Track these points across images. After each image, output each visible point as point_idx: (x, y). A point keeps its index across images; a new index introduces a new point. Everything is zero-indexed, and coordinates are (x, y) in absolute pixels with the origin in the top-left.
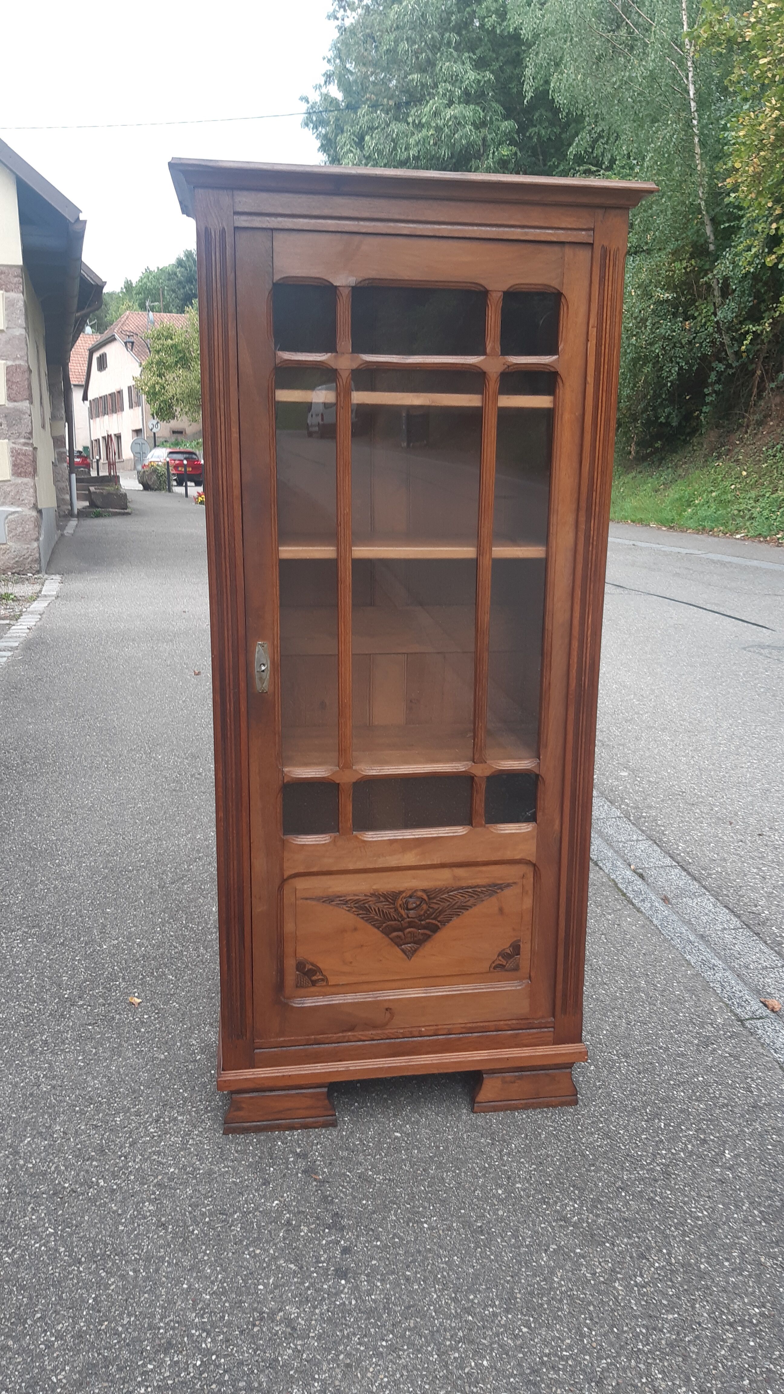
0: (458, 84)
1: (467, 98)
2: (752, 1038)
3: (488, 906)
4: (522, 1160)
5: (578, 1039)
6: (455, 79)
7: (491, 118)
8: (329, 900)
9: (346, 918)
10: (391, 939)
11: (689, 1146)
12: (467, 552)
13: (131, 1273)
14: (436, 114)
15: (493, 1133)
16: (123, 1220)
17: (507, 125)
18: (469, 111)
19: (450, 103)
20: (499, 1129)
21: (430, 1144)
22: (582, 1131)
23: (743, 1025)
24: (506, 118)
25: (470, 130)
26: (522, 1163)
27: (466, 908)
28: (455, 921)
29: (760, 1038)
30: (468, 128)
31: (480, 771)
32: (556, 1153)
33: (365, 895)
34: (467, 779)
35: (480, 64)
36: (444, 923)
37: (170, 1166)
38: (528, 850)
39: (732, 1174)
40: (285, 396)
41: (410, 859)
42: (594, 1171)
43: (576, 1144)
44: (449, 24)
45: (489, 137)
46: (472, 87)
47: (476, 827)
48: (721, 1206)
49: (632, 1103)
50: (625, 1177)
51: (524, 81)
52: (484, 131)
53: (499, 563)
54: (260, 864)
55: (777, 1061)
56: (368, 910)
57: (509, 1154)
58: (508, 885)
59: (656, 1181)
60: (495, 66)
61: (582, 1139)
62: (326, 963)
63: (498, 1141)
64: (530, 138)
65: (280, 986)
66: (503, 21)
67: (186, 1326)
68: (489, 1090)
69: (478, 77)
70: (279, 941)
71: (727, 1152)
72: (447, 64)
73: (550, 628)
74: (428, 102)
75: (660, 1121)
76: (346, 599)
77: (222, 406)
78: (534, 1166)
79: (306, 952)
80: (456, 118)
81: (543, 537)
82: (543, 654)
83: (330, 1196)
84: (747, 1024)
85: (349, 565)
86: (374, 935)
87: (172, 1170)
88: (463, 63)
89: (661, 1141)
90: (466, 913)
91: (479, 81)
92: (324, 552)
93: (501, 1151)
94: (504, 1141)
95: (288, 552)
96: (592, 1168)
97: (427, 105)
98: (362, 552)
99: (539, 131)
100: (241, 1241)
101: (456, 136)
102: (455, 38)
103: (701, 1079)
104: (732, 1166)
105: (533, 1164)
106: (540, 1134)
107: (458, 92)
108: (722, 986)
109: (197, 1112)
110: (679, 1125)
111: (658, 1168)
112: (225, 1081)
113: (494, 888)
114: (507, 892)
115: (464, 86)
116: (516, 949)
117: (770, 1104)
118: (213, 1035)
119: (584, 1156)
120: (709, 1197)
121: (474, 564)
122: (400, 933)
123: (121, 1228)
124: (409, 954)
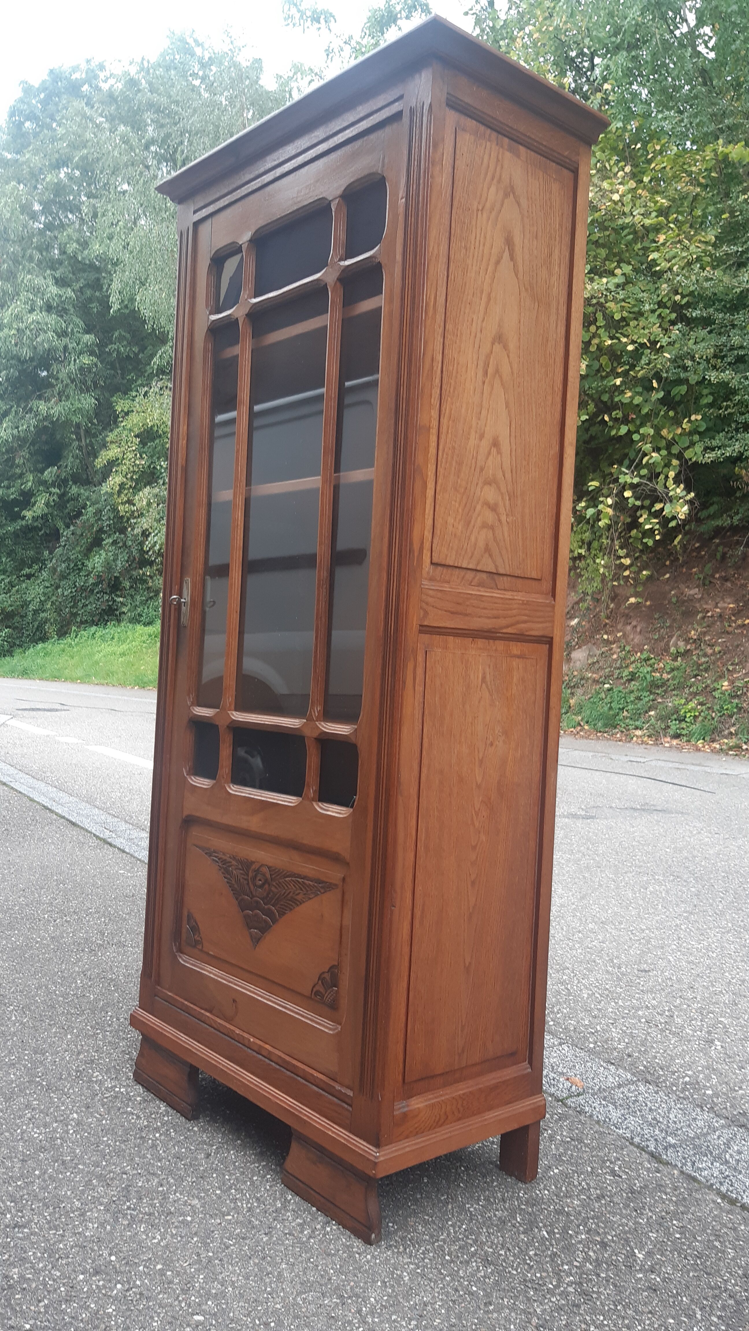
0: (39, 295)
1: (49, 308)
2: (582, 1118)
4: (394, 1317)
6: (37, 291)
7: (72, 330)
11: (591, 1254)
14: (18, 318)
15: (337, 1288)
17: (89, 338)
18: (52, 319)
19: (32, 311)
20: (343, 1281)
21: (255, 1324)
22: (452, 1261)
23: (565, 1105)
24: (87, 332)
25: (53, 337)
26: (395, 1321)
30: (50, 334)
32: (434, 1297)
35: (61, 282)
39: (659, 1276)
42: (494, 1311)
43: (453, 1280)
44: (32, 244)
45: (70, 346)
46: (54, 299)
47: (308, 800)
48: (671, 1321)
50: (538, 1310)
51: (110, 294)
52: (66, 340)
55: (624, 1138)
57: (372, 1313)
59: (578, 1306)
60: (77, 286)
61: (458, 1272)
63: (350, 1297)
64: (110, 354)
66: (84, 249)
69: (60, 292)
71: (636, 1251)
72: (30, 276)
74: (9, 307)
75: (540, 1230)
78: (414, 1323)
80: (38, 323)
84: (569, 1102)
88: (45, 278)
89: (555, 1254)
91: (60, 296)
93: (359, 1311)
94: (357, 1296)
96: (491, 1308)
97: (8, 309)
99: (119, 348)
101: (38, 340)
102: (37, 256)
103: (556, 1171)
104: (652, 1266)
105: (410, 1319)
106: (401, 1277)
107: (39, 303)
110: (565, 1230)
111: (571, 1289)
115: (46, 297)
117: (646, 1186)
119: (471, 1294)
120: (650, 1312)
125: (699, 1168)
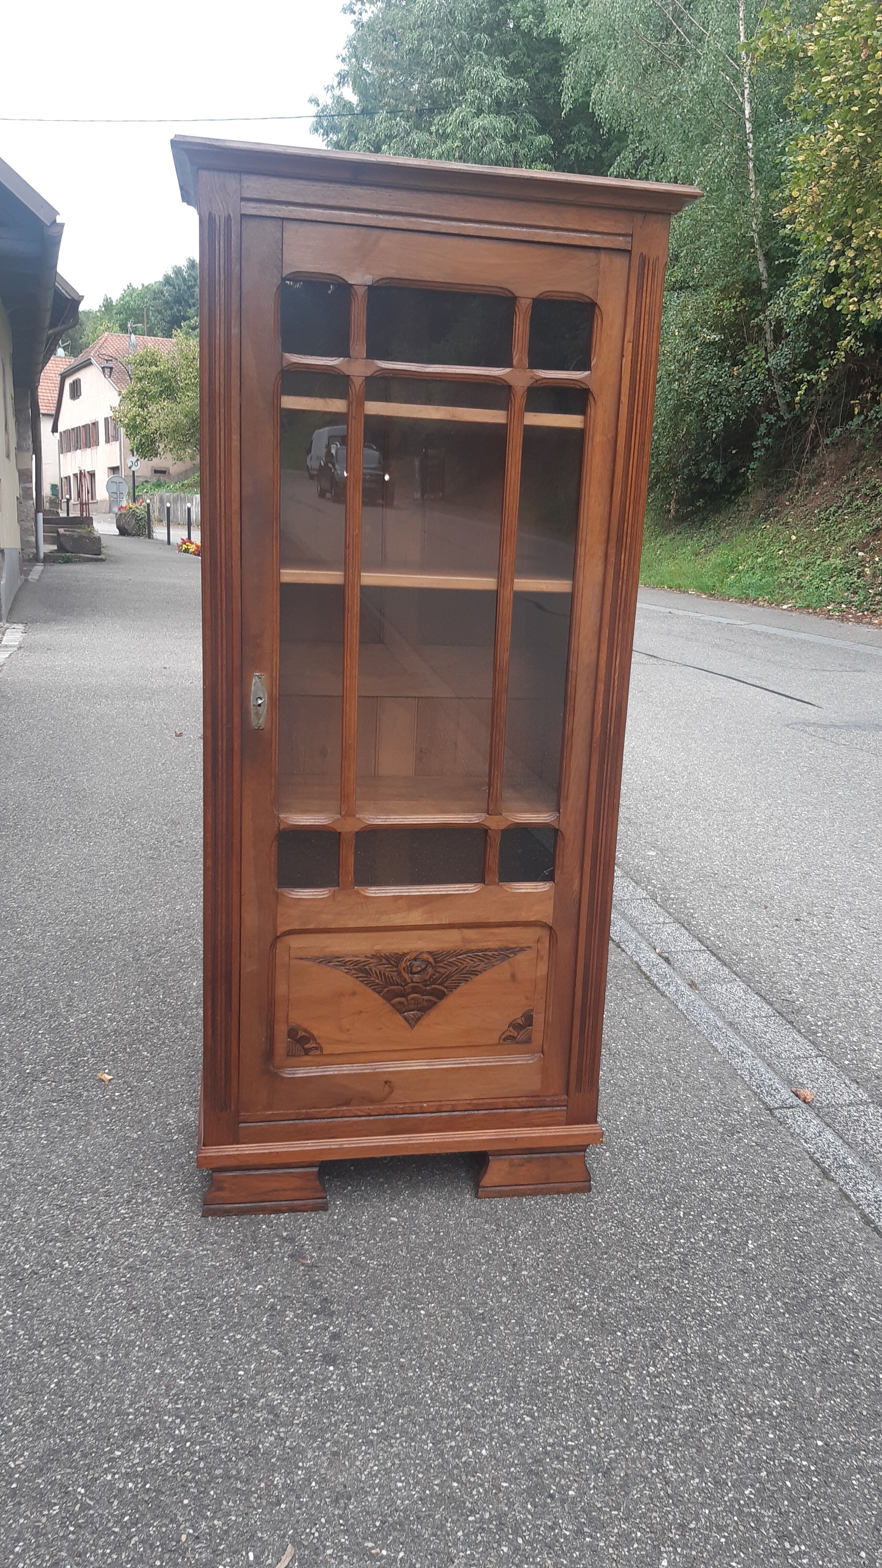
0: (488, 91)
1: (498, 107)
2: (781, 1128)
3: (499, 972)
4: (529, 1247)
5: (592, 1119)
6: (485, 85)
7: (524, 131)
8: (326, 960)
9: (344, 980)
10: (393, 1005)
11: (710, 1236)
12: (487, 583)
13: (98, 1358)
14: (463, 123)
15: (499, 1219)
16: (90, 1303)
17: (542, 140)
18: (499, 122)
19: (479, 112)
20: (505, 1215)
21: (429, 1230)
22: (594, 1218)
23: (772, 1114)
24: (541, 131)
25: (501, 144)
26: (529, 1250)
27: (475, 973)
28: (464, 987)
29: (789, 1128)
30: (498, 140)
31: (495, 824)
32: (566, 1240)
33: (366, 957)
34: (481, 832)
35: (513, 70)
36: (451, 989)
37: (143, 1248)
38: (545, 912)
39: (755, 1264)
40: (290, 402)
41: (416, 917)
42: (606, 1259)
43: (587, 1231)
44: (480, 23)
45: (522, 152)
46: (504, 95)
47: (488, 885)
48: (742, 1297)
49: (649, 1192)
50: (640, 1266)
51: (562, 91)
52: (516, 145)
53: (522, 597)
54: (251, 918)
55: (807, 1152)
56: (368, 973)
57: (515, 1241)
58: (522, 949)
59: (673, 1270)
60: (531, 72)
61: (594, 1226)
62: (321, 1030)
63: (504, 1227)
64: (567, 156)
65: (269, 1054)
66: (540, 23)
67: (157, 1412)
68: (495, 1173)
69: (511, 84)
70: (270, 1005)
71: (750, 1242)
72: (476, 68)
73: (575, 670)
74: (453, 110)
75: (679, 1210)
76: (353, 631)
77: (222, 411)
78: (542, 1254)
79: (297, 1017)
80: (484, 129)
81: (571, 571)
82: (566, 700)
83: (318, 1281)
84: (776, 1113)
85: (357, 591)
86: (374, 1001)
87: (145, 1252)
88: (495, 69)
89: (680, 1230)
90: (476, 978)
91: (512, 89)
92: (331, 577)
93: (506, 1238)
94: (511, 1227)
95: (291, 575)
96: (605, 1256)
97: (452, 113)
98: (370, 578)
99: (578, 148)
100: (220, 1326)
101: (484, 149)
102: (485, 38)
103: (724, 1168)
104: (756, 1256)
105: (540, 1251)
106: (549, 1221)
107: (488, 100)
108: (751, 1073)
109: (173, 1193)
110: (700, 1214)
111: (676, 1257)
112: (206, 1157)
113: (507, 953)
114: (520, 957)
115: (495, 92)
116: (529, 1019)
117: (798, 1195)
118: (192, 1115)
119: (596, 1243)
120: (729, 1287)
121: (494, 596)
122: (403, 999)
123: (87, 1311)
124: (412, 1022)
125: (858, 1190)
